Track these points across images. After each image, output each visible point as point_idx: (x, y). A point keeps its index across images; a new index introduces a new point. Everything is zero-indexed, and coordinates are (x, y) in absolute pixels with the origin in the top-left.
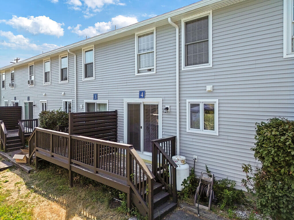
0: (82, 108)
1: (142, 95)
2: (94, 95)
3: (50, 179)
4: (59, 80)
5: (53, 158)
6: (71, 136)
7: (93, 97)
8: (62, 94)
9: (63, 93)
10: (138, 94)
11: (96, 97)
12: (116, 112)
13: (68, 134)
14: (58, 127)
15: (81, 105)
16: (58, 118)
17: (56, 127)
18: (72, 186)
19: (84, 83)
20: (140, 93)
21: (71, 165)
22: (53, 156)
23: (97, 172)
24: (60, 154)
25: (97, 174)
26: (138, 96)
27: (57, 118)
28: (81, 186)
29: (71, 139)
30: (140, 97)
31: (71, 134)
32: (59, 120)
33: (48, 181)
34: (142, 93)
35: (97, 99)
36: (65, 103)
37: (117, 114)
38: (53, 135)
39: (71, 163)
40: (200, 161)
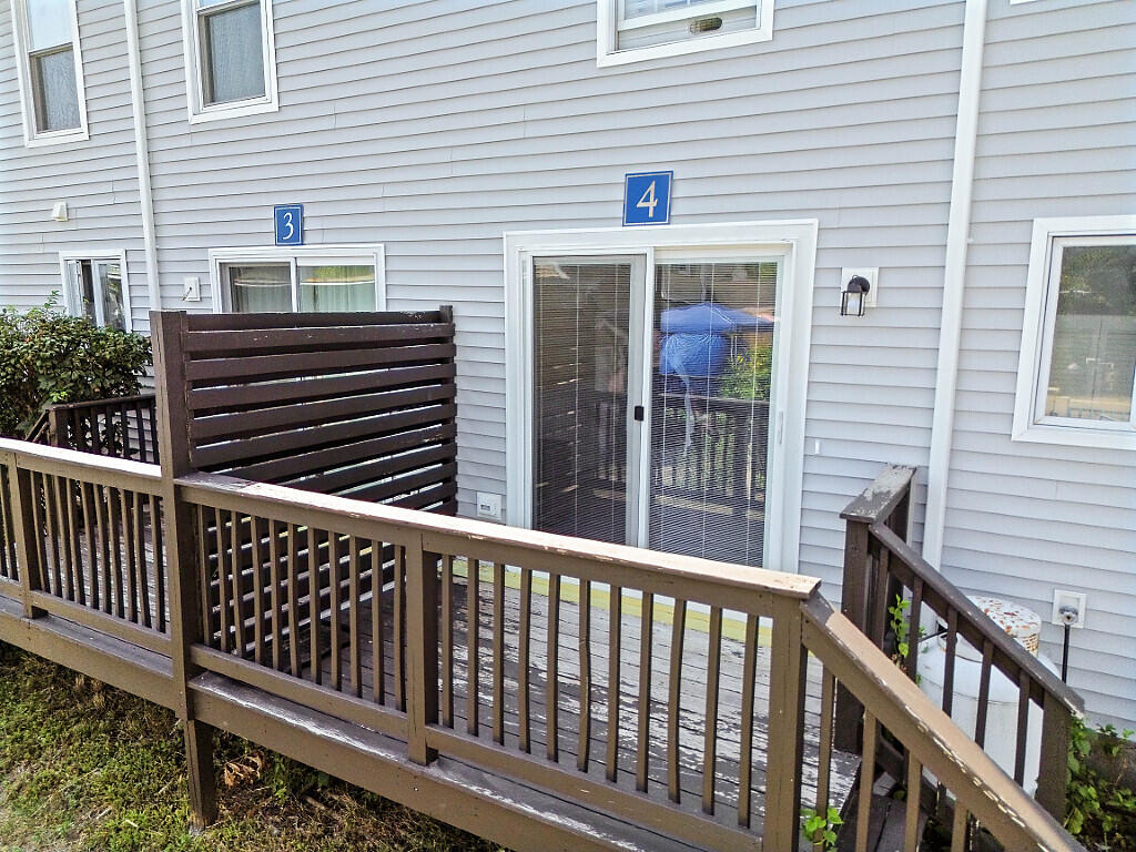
0: (194, 294)
1: (652, 204)
2: (280, 212)
3: (35, 751)
4: (25, 126)
5: (39, 624)
6: (178, 488)
7: (271, 227)
8: (55, 214)
9: (57, 209)
10: (620, 194)
11: (290, 224)
12: (443, 317)
13: (153, 471)
14: (52, 417)
15: (191, 281)
16: (44, 360)
17: (37, 415)
18: (211, 817)
19: (198, 140)
20: (636, 186)
21: (192, 685)
22: (39, 614)
23: (432, 756)
24: (95, 606)
25: (434, 771)
26: (619, 211)
27: (36, 356)
28: (273, 810)
29: (186, 511)
30: (634, 215)
31: (181, 468)
32: (54, 367)
33: (21, 772)
34: (652, 188)
35: (298, 238)
36: (79, 269)
37: (453, 333)
38: (23, 475)
39: (193, 671)
40: (1099, 624)
